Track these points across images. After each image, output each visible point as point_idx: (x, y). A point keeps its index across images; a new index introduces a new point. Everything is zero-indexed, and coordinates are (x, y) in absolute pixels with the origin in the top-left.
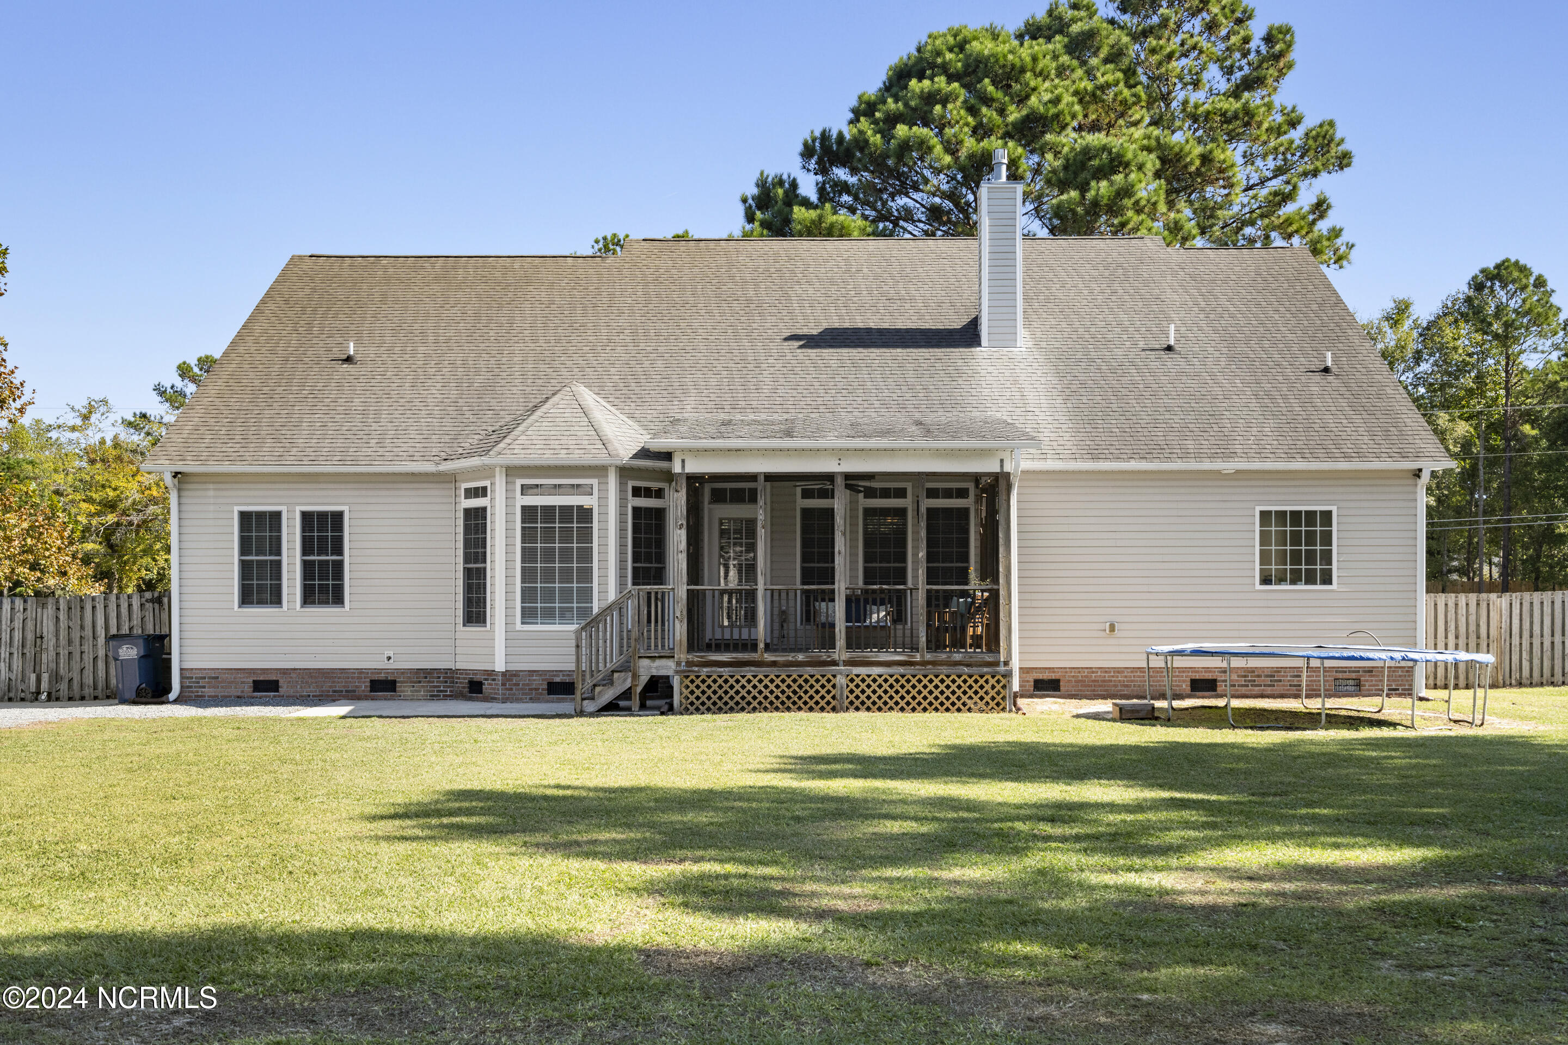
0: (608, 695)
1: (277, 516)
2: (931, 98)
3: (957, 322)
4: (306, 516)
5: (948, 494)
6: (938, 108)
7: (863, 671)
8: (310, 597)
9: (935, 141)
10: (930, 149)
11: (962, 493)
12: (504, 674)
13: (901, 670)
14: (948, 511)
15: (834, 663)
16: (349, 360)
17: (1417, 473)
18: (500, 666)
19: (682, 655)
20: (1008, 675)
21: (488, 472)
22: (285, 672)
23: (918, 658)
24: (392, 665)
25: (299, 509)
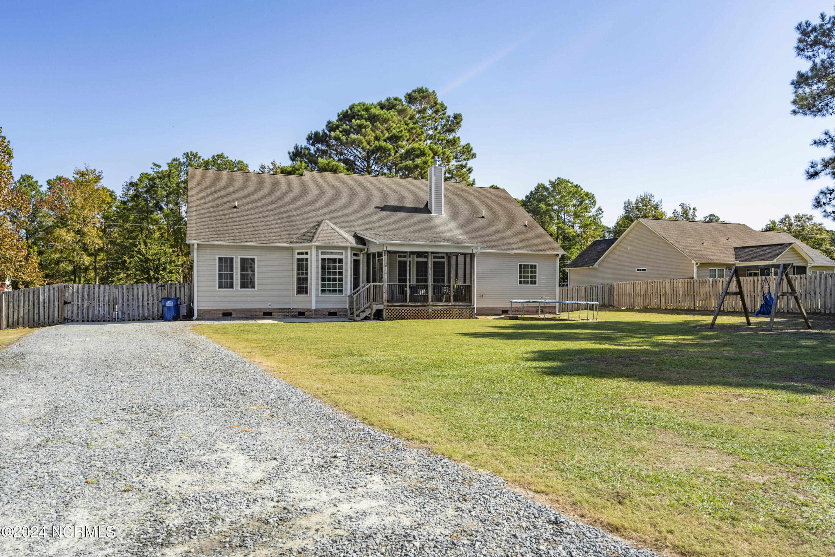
0: (363, 315)
1: (231, 259)
2: (361, 126)
3: (422, 206)
4: (242, 260)
5: (439, 257)
6: (363, 130)
7: (434, 307)
8: (242, 286)
9: (364, 140)
10: (362, 143)
11: (443, 257)
12: (315, 310)
13: (446, 307)
14: (439, 262)
15: (428, 305)
16: (235, 207)
17: (557, 255)
18: (314, 307)
19: (386, 303)
20: (474, 309)
21: (310, 248)
22: (234, 310)
23: (450, 304)
24: (271, 307)
25: (239, 257)
